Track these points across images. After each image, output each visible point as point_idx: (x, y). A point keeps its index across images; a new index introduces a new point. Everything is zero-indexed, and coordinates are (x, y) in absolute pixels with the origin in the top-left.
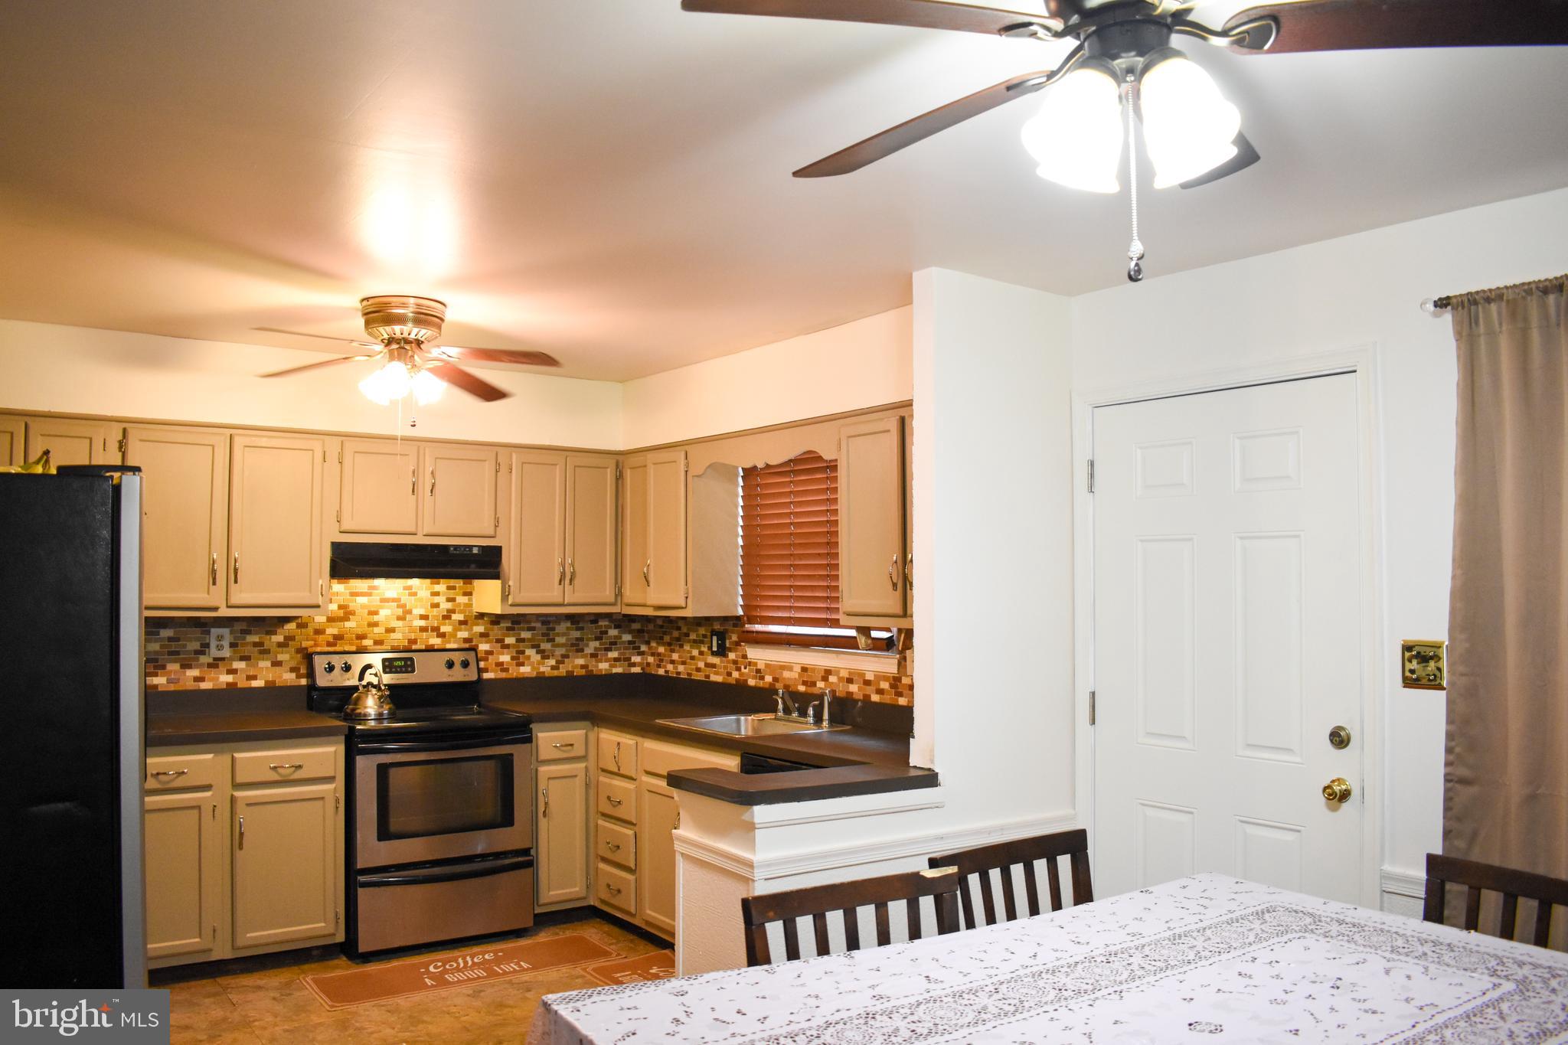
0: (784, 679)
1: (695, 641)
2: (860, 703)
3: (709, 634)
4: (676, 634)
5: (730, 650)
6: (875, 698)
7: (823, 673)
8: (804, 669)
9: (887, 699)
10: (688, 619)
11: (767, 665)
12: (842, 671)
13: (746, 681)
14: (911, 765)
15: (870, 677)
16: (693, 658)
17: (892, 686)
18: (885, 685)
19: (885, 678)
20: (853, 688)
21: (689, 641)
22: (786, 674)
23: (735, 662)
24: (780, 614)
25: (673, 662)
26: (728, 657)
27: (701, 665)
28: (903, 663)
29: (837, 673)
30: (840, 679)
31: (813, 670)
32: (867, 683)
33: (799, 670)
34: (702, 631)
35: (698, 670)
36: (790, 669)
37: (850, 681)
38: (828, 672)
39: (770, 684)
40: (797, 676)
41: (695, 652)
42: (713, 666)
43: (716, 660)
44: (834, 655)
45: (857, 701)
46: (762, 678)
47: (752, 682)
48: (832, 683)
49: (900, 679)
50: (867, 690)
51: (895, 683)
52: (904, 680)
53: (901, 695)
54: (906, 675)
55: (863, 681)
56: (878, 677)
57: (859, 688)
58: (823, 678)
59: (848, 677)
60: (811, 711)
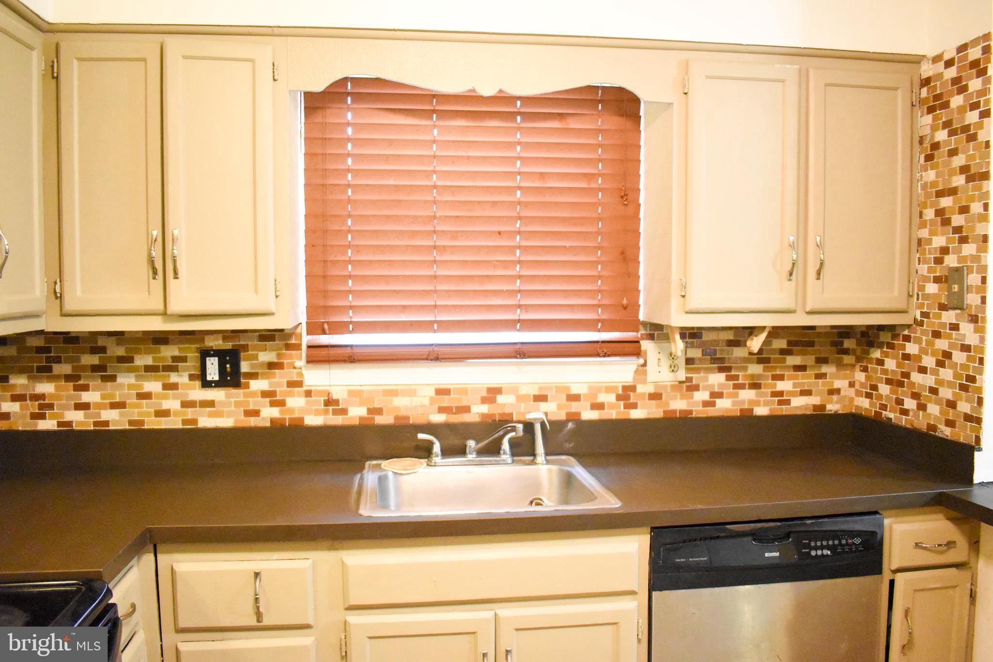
0: (397, 408)
1: (148, 369)
2: (570, 425)
3: (193, 356)
4: (93, 360)
5: (253, 376)
6: (589, 415)
7: (484, 394)
8: (442, 392)
10: (126, 335)
11: (351, 393)
12: (523, 387)
13: (302, 419)
15: (574, 391)
16: (147, 396)
17: (619, 398)
18: (602, 398)
19: (609, 390)
21: (135, 370)
22: (401, 402)
23: (265, 394)
24: (403, 318)
25: (84, 406)
26: (247, 386)
27: (172, 404)
28: (641, 368)
29: (514, 389)
30: (521, 398)
31: (463, 391)
32: (575, 398)
34: (169, 352)
35: (166, 413)
36: (411, 392)
37: (541, 398)
38: (493, 393)
39: (361, 418)
40: (426, 402)
41: (153, 386)
42: (211, 404)
43: (217, 394)
46: (344, 411)
47: (313, 420)
48: (505, 405)
49: (633, 388)
50: (574, 407)
51: (626, 394)
52: (640, 389)
53: (634, 406)
54: (644, 382)
55: (565, 397)
56: (595, 390)
57: (560, 407)
58: (484, 400)
59: (537, 393)
60: (506, 445)
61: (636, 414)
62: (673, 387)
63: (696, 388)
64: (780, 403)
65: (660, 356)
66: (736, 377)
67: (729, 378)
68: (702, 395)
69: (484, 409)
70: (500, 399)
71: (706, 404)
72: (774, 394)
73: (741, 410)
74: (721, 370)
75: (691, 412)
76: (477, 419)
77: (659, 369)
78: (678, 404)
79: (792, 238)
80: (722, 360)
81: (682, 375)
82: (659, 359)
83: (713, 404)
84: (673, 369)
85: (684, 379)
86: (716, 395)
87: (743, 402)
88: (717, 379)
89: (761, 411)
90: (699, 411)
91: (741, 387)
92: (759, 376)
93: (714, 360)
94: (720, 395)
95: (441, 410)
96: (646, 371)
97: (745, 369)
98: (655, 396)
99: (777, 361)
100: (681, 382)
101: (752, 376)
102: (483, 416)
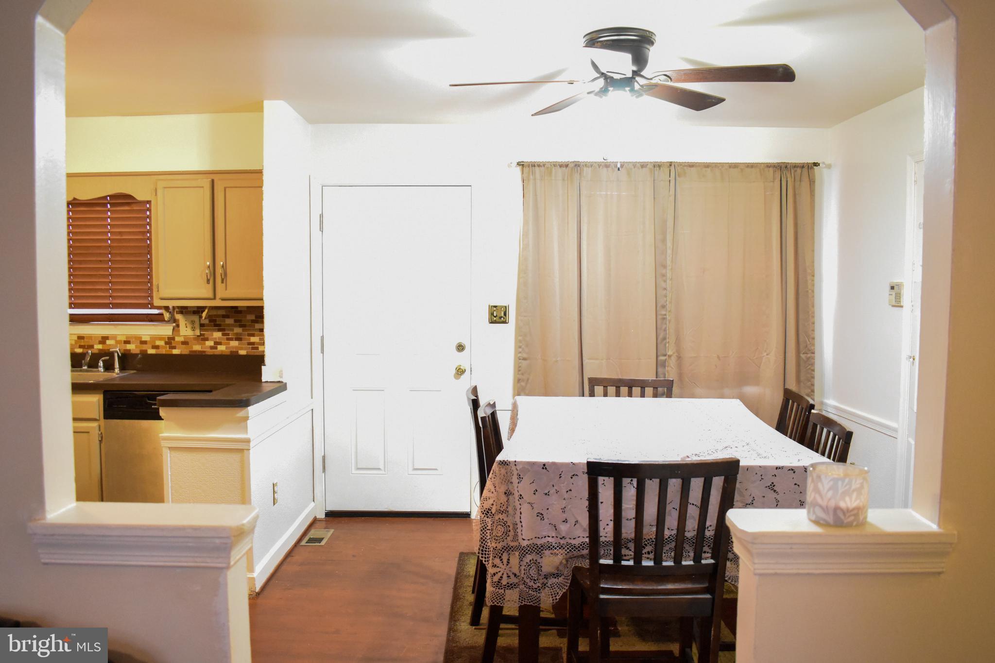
2: (139, 356)
6: (151, 351)
7: (100, 339)
8: (80, 338)
9: (163, 351)
12: (118, 336)
14: (263, 381)
15: (143, 339)
17: (166, 343)
18: (158, 343)
19: (161, 339)
20: (131, 347)
28: (176, 328)
29: (114, 337)
30: (118, 342)
32: (145, 342)
33: (76, 339)
37: (127, 342)
38: (103, 340)
44: (113, 327)
45: (137, 355)
48: (110, 345)
49: (173, 339)
50: (144, 347)
51: (170, 341)
52: (177, 339)
53: (175, 348)
54: (179, 335)
55: (139, 342)
56: (154, 338)
57: (136, 347)
58: (100, 343)
59: (125, 340)
60: (101, 364)
61: (175, 352)
62: (194, 339)
63: (207, 339)
64: (253, 348)
65: (186, 322)
66: (228, 335)
67: (223, 335)
68: (210, 343)
69: (100, 347)
70: (108, 342)
71: (212, 348)
72: (250, 344)
73: (231, 351)
74: (219, 330)
75: (204, 352)
76: (97, 352)
77: (187, 329)
78: (197, 348)
79: (208, 263)
80: (219, 325)
81: (198, 332)
82: (186, 324)
83: (216, 348)
84: (193, 329)
85: (199, 334)
86: (217, 343)
87: (233, 347)
88: (218, 335)
89: (242, 352)
90: (210, 352)
91: (231, 339)
92: (241, 334)
93: (216, 325)
94: (220, 344)
95: (80, 347)
96: (179, 330)
97: (233, 330)
98: (185, 343)
99: (250, 326)
100: (198, 336)
101: (237, 334)
102: (100, 350)
